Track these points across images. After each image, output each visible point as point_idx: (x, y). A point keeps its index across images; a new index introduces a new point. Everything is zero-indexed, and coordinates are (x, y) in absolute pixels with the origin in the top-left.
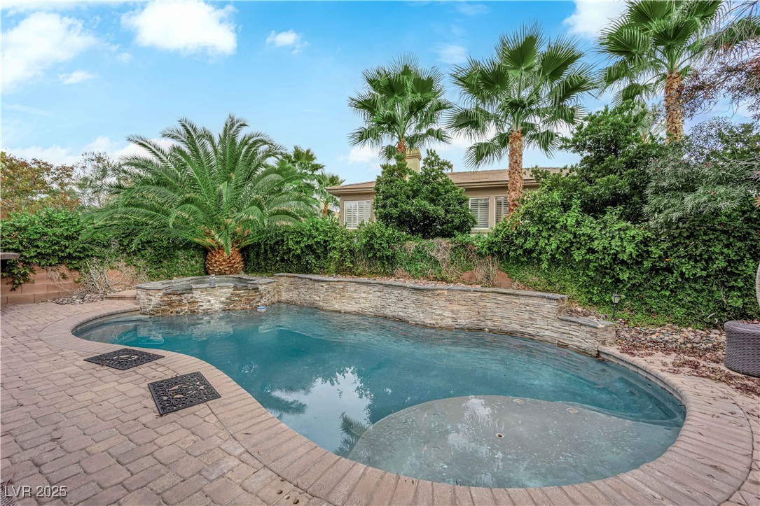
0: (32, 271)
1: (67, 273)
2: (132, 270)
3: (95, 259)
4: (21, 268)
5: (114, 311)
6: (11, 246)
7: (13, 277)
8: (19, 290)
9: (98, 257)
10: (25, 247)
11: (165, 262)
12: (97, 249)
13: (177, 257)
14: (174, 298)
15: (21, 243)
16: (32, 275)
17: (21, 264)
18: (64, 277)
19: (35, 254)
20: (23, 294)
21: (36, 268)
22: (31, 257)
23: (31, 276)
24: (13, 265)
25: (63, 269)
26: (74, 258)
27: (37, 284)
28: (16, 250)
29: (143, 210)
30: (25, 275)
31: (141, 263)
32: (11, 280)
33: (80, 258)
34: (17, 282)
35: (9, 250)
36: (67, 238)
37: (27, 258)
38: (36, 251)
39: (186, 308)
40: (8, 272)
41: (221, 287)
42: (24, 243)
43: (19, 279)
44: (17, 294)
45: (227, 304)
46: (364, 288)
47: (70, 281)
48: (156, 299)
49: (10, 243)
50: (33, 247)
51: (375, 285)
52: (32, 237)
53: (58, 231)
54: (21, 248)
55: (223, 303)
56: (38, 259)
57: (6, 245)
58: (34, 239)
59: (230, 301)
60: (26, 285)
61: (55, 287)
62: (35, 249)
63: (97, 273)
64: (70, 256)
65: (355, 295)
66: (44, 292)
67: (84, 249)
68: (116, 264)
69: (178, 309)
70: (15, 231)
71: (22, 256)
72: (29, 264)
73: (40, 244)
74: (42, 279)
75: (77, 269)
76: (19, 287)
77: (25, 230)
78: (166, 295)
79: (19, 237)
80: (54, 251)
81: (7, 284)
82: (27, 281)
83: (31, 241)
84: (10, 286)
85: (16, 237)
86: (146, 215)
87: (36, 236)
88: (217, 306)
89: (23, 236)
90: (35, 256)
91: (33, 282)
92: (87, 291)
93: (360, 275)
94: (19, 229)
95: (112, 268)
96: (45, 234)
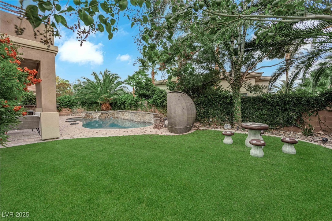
0: (62, 109)
1: (69, 109)
2: (83, 109)
3: (74, 106)
5: (71, 118)
7: (59, 110)
9: (75, 106)
11: (91, 107)
12: (75, 104)
13: (94, 106)
14: (88, 115)
18: (68, 110)
19: (62, 105)
23: (62, 110)
25: (68, 108)
26: (70, 106)
27: (63, 112)
29: (83, 95)
30: (61, 109)
31: (85, 107)
33: (71, 106)
36: (69, 101)
39: (90, 117)
41: (98, 113)
42: (60, 103)
45: (100, 117)
46: (128, 113)
47: (69, 111)
48: (84, 115)
51: (129, 112)
53: (67, 100)
55: (99, 116)
59: (100, 116)
60: (61, 112)
61: (66, 112)
63: (75, 109)
64: (69, 105)
65: (126, 115)
66: (65, 113)
67: (72, 104)
68: (79, 108)
69: (89, 117)
72: (61, 107)
73: (63, 103)
74: (64, 111)
75: (71, 108)
78: (86, 114)
80: (66, 104)
82: (61, 111)
83: (62, 102)
86: (84, 96)
88: (98, 117)
92: (73, 113)
93: (132, 110)
94: (59, 100)
95: (78, 108)
96: (64, 101)
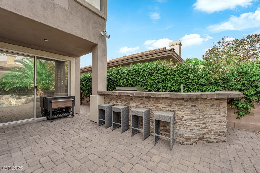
4: (243, 104)
6: (236, 87)
7: (238, 109)
8: (242, 119)
10: (246, 87)
15: (243, 84)
16: (252, 109)
17: (244, 100)
19: (255, 92)
20: (245, 122)
21: (255, 104)
22: (251, 95)
24: (238, 100)
27: (256, 116)
28: (240, 90)
30: (247, 108)
32: (237, 111)
34: (241, 113)
35: (235, 89)
37: (248, 96)
38: (256, 90)
40: (235, 105)
42: (246, 84)
43: (242, 111)
44: (241, 122)
49: (236, 85)
50: (252, 87)
52: (252, 79)
54: (243, 88)
56: (257, 96)
57: (233, 86)
58: (254, 81)
60: (247, 117)
62: (255, 89)
70: (239, 76)
71: (244, 94)
72: (249, 100)
73: (258, 84)
76: (243, 117)
77: (246, 74)
79: (242, 79)
81: (234, 113)
82: (248, 114)
83: (251, 82)
84: (236, 115)
85: (240, 80)
87: (254, 78)
89: (244, 78)
90: (255, 94)
91: (253, 115)
94: (241, 74)
